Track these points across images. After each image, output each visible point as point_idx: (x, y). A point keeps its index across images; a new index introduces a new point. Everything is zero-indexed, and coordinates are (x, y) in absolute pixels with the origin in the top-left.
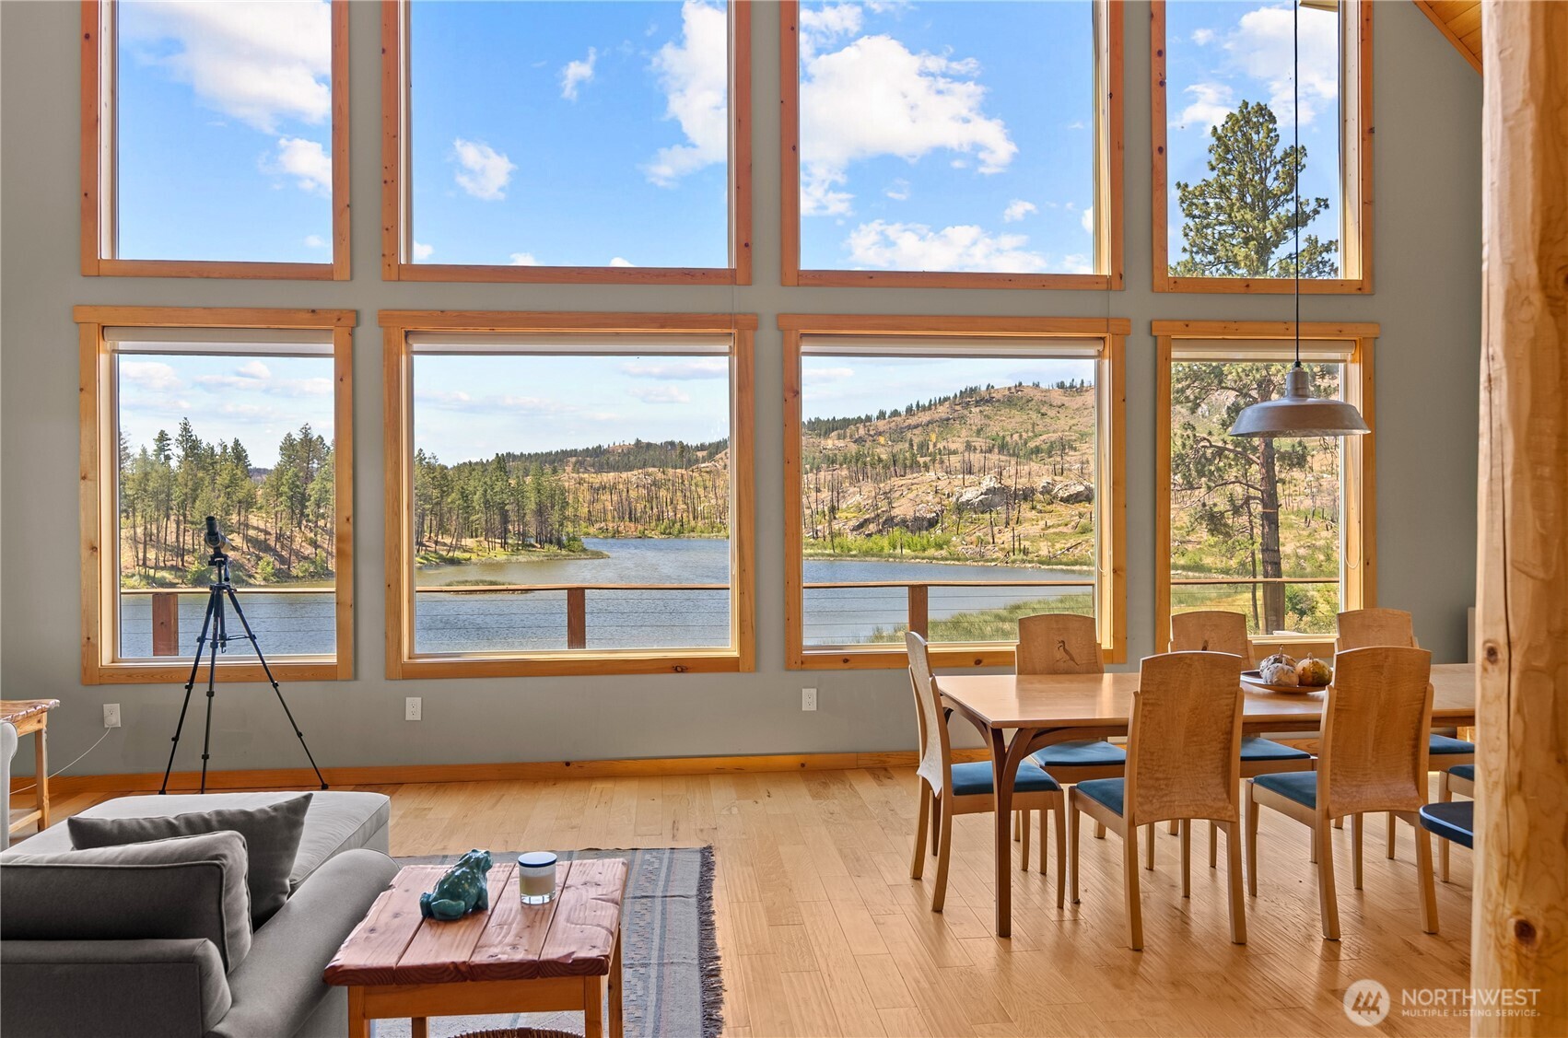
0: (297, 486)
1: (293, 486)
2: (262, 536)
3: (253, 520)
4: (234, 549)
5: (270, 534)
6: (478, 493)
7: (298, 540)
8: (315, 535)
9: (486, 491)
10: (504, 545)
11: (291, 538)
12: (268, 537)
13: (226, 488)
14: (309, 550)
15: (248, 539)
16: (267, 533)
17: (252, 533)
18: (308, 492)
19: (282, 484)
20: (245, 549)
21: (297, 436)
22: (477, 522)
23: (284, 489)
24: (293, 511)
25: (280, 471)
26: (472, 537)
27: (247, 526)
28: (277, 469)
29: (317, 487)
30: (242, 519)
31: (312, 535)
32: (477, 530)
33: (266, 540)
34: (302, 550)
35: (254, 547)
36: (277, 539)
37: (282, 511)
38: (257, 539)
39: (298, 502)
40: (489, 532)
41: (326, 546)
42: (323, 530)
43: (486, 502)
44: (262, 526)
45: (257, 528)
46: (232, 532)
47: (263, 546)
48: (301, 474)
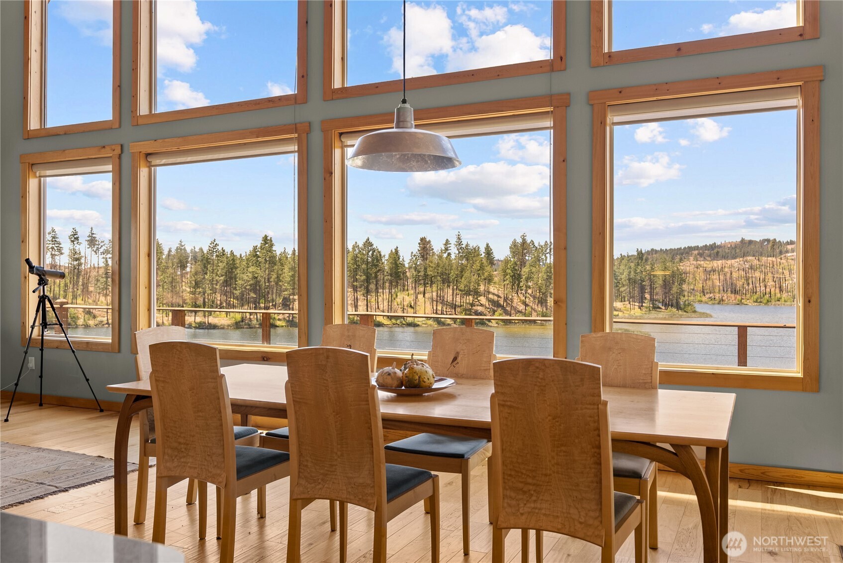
0: (516, 270)
1: (514, 269)
2: (496, 298)
3: (492, 289)
4: (482, 305)
5: (501, 298)
6: (625, 274)
7: (516, 300)
8: (525, 298)
9: (630, 272)
10: (640, 308)
11: (512, 300)
12: (499, 299)
13: (478, 271)
14: (521, 307)
15: (490, 300)
16: (499, 296)
17: (491, 296)
18: (522, 273)
19: (508, 268)
20: (488, 306)
21: (519, 240)
22: (625, 292)
23: (509, 271)
24: (513, 285)
25: (507, 261)
26: (622, 301)
27: (489, 292)
28: (505, 260)
29: (527, 270)
30: (486, 289)
31: (524, 298)
32: (624, 297)
33: (498, 301)
34: (518, 307)
35: (492, 305)
36: (506, 299)
37: (507, 284)
38: (493, 300)
39: (516, 278)
40: (632, 298)
41: (531, 305)
42: (531, 295)
43: (629, 279)
44: (496, 293)
45: (494, 294)
46: (480, 296)
47: (496, 304)
48: (518, 263)
